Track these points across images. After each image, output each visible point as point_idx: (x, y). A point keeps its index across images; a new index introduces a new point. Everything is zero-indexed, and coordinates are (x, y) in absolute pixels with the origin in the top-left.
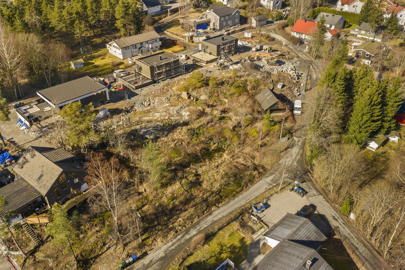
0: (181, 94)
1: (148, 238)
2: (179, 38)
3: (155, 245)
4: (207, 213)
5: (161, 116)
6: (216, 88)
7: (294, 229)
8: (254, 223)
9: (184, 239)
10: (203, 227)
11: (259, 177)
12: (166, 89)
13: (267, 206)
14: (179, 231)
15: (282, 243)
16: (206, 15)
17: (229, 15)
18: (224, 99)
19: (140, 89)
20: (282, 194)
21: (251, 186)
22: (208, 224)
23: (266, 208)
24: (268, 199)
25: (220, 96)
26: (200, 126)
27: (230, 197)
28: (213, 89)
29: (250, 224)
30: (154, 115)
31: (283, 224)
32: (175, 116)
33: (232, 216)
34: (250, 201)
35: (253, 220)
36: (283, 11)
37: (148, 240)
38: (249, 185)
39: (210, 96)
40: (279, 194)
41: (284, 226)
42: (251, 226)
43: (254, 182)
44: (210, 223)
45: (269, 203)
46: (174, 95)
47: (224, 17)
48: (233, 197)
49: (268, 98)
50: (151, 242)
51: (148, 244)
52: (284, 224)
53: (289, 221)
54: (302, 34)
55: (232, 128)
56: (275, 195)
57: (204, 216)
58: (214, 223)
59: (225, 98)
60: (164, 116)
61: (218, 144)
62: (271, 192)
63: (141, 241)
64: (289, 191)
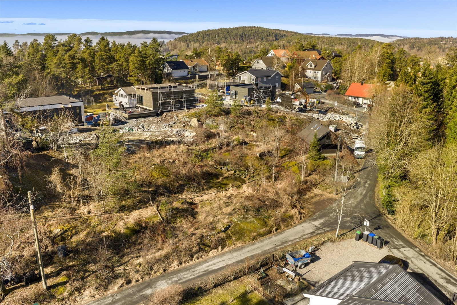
0: (189, 122)
1: (63, 284)
2: (205, 98)
3: (75, 301)
4: (198, 258)
5: (153, 136)
6: (240, 118)
7: (371, 281)
8: (289, 281)
9: (141, 294)
10: (185, 278)
11: (301, 219)
12: (170, 116)
13: (314, 258)
14: (134, 281)
15: (346, 302)
16: (240, 77)
17: (267, 77)
18: (252, 133)
19: (134, 119)
20: (342, 243)
21: (286, 228)
22: (196, 275)
23: (312, 261)
24: (317, 248)
25: (246, 129)
26: (209, 149)
27: (245, 240)
28: (237, 118)
29: (280, 282)
30: (142, 135)
31: (346, 276)
32: (174, 136)
33: (246, 265)
34: (282, 248)
35: (287, 276)
36: (334, 83)
37: (61, 289)
38: (282, 227)
39: (232, 127)
40: (337, 243)
41: (350, 278)
42: (282, 285)
43: (291, 225)
44: (201, 273)
45: (317, 254)
46: (179, 123)
47: (262, 77)
48: (253, 240)
49: (316, 131)
50: (66, 294)
51: (61, 297)
52: (349, 276)
53: (358, 271)
54: (359, 98)
55: (258, 155)
56: (329, 244)
57: (191, 263)
58: (208, 273)
59: (253, 131)
60: (156, 136)
61: (235, 172)
62: (322, 239)
63: (44, 287)
64: (354, 239)
